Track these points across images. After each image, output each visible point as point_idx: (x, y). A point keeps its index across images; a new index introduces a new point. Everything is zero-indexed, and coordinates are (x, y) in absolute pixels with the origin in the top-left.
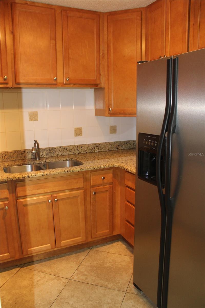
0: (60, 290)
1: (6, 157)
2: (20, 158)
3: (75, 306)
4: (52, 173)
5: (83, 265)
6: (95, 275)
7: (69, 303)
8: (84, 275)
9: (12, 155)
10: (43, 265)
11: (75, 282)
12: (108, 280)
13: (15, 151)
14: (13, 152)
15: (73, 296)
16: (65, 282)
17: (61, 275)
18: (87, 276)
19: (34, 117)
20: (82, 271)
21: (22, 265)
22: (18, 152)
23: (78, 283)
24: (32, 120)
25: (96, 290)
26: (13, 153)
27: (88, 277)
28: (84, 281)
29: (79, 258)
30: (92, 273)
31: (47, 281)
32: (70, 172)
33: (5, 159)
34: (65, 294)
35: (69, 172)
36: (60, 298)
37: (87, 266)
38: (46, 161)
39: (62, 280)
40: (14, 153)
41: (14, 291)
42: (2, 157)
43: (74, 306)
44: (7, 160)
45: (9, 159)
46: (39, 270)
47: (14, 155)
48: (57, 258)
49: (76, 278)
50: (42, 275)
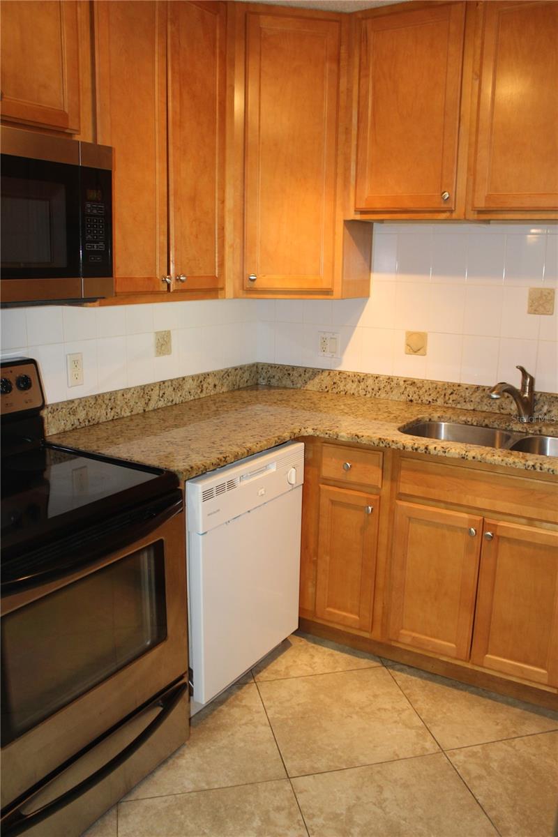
0: (398, 756)
1: (454, 397)
2: (486, 407)
3: (385, 807)
4: (489, 458)
5: (511, 747)
6: (510, 787)
7: (381, 793)
8: (487, 768)
9: (467, 395)
10: (427, 688)
11: (448, 765)
12: (526, 823)
13: (478, 387)
14: (472, 388)
15: (406, 786)
16: (427, 750)
17: (435, 731)
18: (489, 774)
19: (541, 302)
20: (492, 755)
21: (390, 663)
22: (484, 390)
23: (450, 773)
24: (535, 310)
25: (468, 818)
26: (473, 390)
27: (487, 777)
28: (466, 779)
29: (524, 724)
30: (508, 778)
31: (395, 722)
32: (541, 469)
33: (451, 401)
34: (400, 771)
35: (538, 470)
36: (379, 769)
37: (516, 755)
38: (540, 431)
39: (426, 742)
40: (475, 392)
41: (322, 697)
42: (445, 395)
43: (383, 806)
44: (454, 406)
45: (459, 403)
46: (407, 692)
47: (474, 396)
48: (472, 692)
49: (459, 758)
50: (404, 704)
